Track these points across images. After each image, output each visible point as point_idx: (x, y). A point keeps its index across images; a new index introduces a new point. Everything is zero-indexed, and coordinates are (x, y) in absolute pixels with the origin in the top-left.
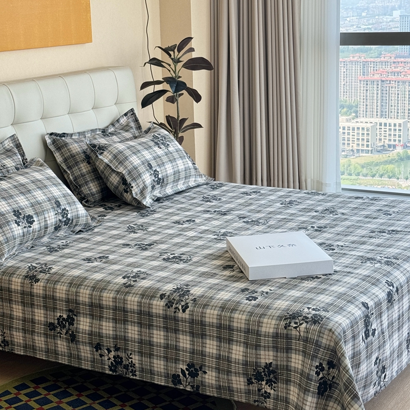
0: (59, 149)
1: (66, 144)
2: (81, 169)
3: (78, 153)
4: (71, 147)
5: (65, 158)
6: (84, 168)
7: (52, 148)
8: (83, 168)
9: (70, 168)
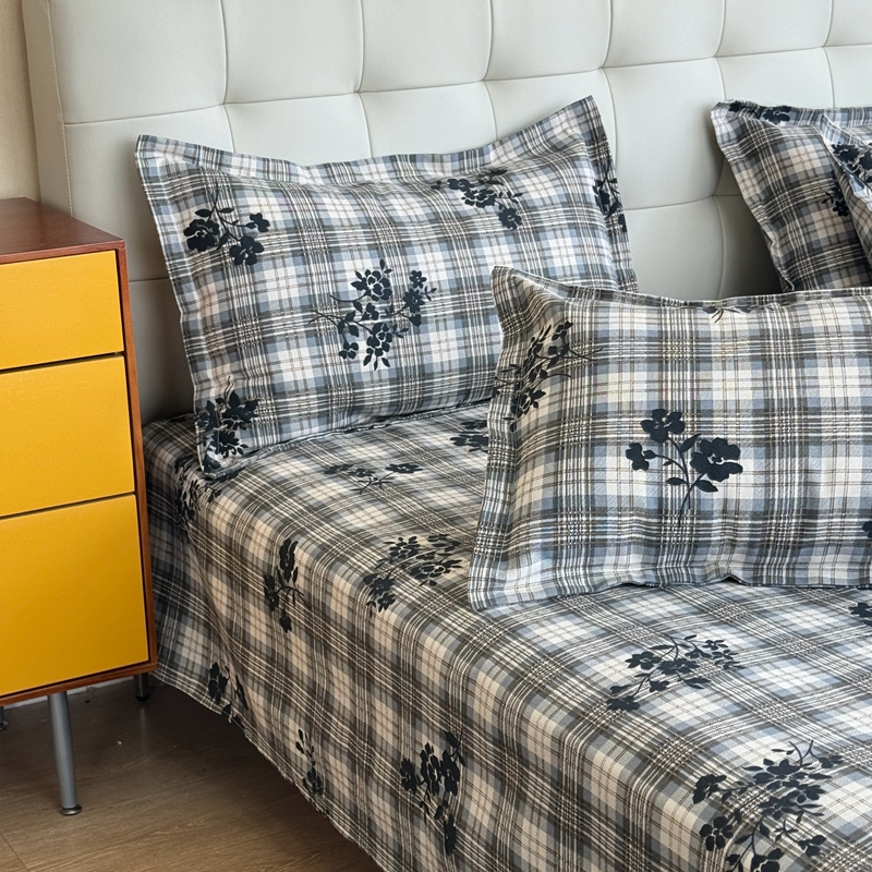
0: (753, 156)
1: (777, 144)
2: (810, 228)
3: (811, 174)
4: (792, 152)
5: (768, 188)
6: (822, 225)
7: (732, 153)
8: (817, 226)
9: (777, 221)
